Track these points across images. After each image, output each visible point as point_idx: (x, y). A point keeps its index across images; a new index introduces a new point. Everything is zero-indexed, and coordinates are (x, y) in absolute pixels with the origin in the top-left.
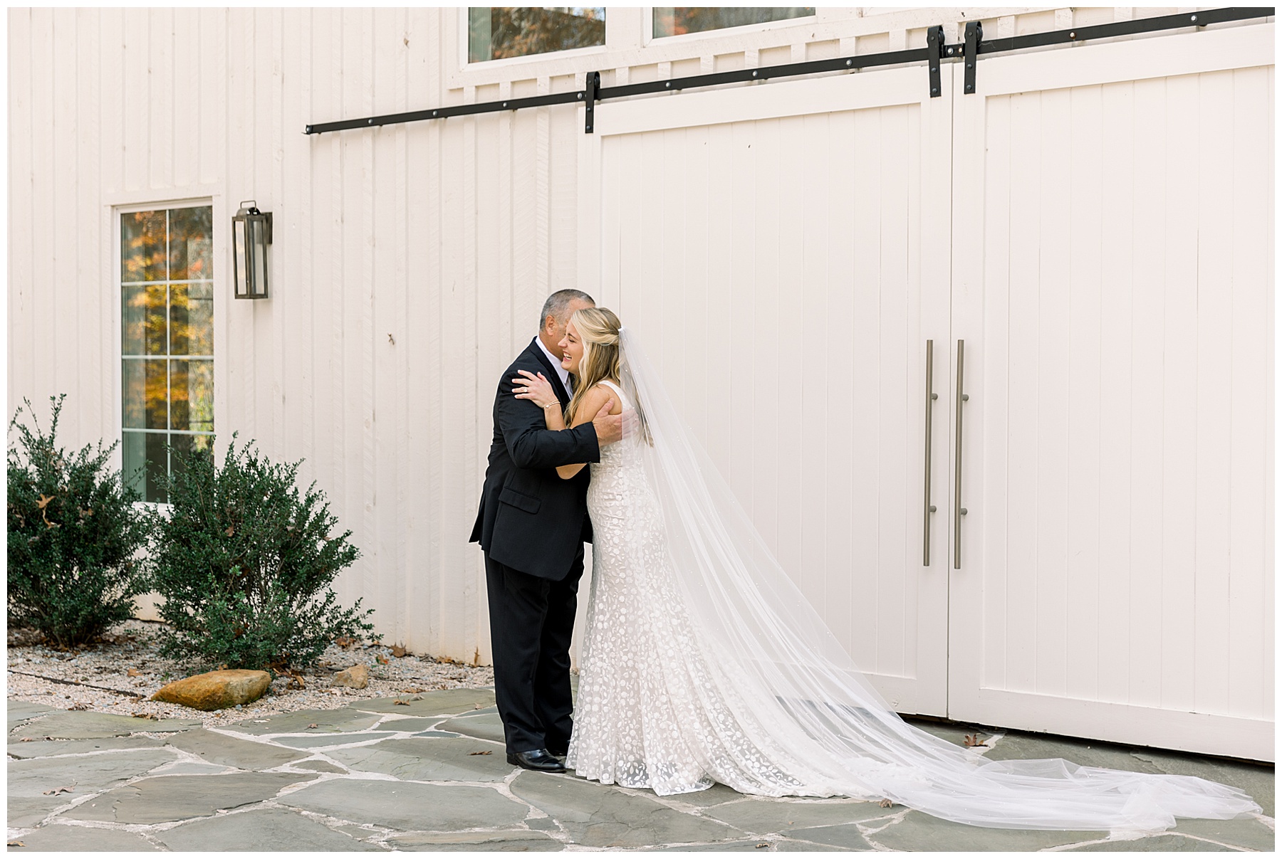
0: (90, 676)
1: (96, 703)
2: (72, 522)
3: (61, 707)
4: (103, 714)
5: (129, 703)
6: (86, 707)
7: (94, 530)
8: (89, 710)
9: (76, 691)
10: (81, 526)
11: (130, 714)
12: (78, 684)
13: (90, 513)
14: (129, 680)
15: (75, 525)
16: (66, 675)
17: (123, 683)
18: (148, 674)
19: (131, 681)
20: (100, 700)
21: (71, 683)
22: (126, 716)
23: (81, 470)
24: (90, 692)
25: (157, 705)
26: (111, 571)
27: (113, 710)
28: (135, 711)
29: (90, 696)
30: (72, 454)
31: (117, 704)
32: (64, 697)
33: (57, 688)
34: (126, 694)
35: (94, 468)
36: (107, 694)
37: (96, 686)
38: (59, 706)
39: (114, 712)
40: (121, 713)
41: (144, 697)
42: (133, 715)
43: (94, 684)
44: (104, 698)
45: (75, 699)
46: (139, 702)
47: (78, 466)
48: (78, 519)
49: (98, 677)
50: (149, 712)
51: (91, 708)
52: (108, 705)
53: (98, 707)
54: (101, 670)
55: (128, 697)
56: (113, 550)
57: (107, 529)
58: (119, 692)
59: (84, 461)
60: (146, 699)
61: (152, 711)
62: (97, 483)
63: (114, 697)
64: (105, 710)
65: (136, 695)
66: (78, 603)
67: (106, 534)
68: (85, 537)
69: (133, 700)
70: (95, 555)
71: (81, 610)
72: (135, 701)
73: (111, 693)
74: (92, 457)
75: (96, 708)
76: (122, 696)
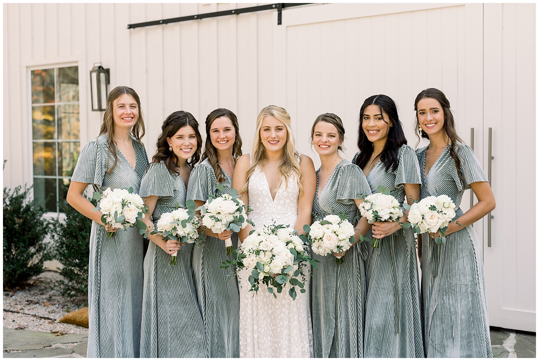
0: (24, 307)
1: (30, 324)
2: (12, 226)
3: (10, 327)
4: (34, 331)
5: (48, 324)
6: (25, 327)
7: (24, 230)
8: (26, 329)
9: (18, 317)
10: (17, 228)
11: (49, 331)
12: (18, 313)
13: (21, 221)
14: (45, 308)
15: (13, 227)
16: (11, 306)
17: (41, 311)
18: (55, 304)
19: (47, 309)
20: (31, 322)
21: (15, 312)
22: (46, 333)
23: (16, 198)
24: (26, 317)
25: (63, 325)
26: (32, 250)
27: (39, 329)
28: (52, 329)
29: (26, 320)
30: (10, 190)
31: (41, 325)
32: (11, 320)
33: (7, 315)
34: (45, 318)
35: (23, 197)
36: (35, 319)
37: (28, 313)
38: (9, 326)
39: (40, 330)
40: (44, 331)
41: (55, 320)
42: (51, 332)
43: (27, 312)
44: (33, 321)
45: (18, 322)
46: (53, 324)
47: (14, 196)
48: (15, 224)
49: (28, 307)
50: (59, 330)
51: (27, 328)
52: (36, 325)
53: (31, 327)
54: (30, 302)
55: (47, 321)
56: (34, 239)
57: (30, 229)
58: (41, 318)
59: (17, 194)
60: (56, 322)
61: (61, 329)
62: (24, 205)
63: (39, 320)
64: (35, 329)
65: (51, 319)
66: (16, 267)
67: (29, 231)
68: (19, 233)
69: (50, 322)
70: (24, 242)
71: (17, 270)
72: (51, 323)
73: (37, 318)
74: (21, 192)
75: (30, 328)
76: (43, 320)
